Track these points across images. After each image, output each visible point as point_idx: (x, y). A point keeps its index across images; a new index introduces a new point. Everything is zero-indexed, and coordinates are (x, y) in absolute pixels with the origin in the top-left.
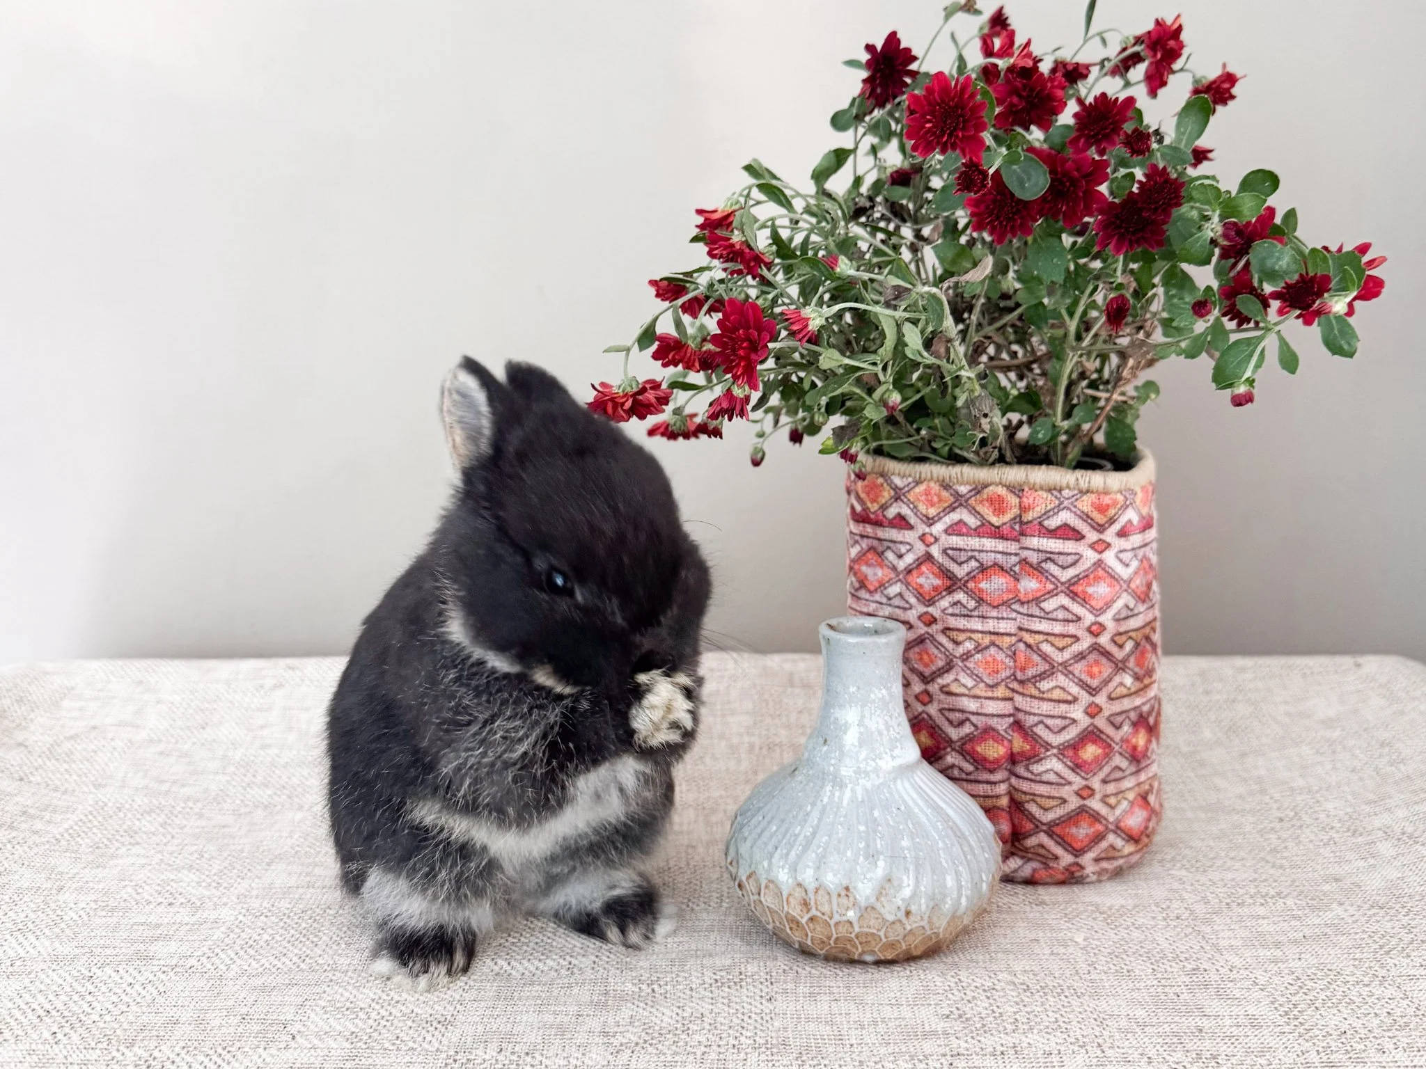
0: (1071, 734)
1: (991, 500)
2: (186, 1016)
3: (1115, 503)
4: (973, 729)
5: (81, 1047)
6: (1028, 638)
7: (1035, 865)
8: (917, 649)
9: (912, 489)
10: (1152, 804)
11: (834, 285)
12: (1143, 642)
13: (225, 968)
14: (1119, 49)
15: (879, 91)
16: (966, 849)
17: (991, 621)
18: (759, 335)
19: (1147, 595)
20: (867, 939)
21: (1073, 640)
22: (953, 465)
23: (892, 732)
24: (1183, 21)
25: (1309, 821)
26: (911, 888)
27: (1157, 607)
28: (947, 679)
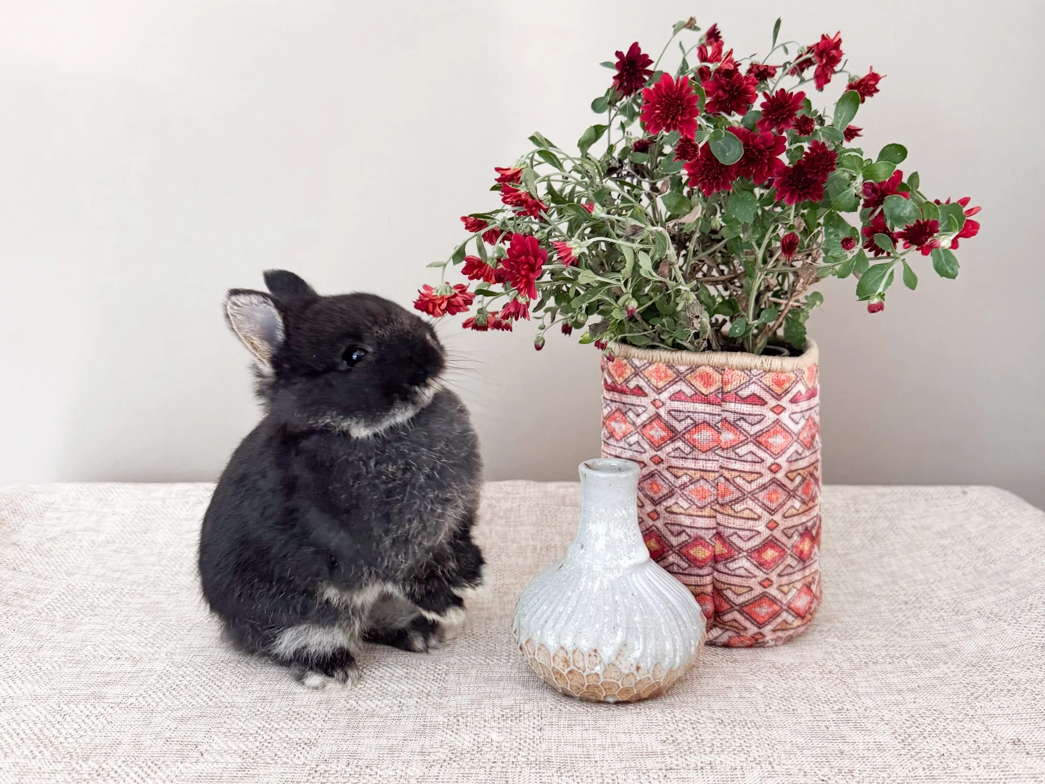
0: (756, 542)
1: (702, 377)
2: (125, 739)
3: (789, 379)
4: (687, 538)
5: (51, 761)
6: (727, 474)
7: (730, 633)
8: (649, 481)
9: (646, 368)
10: (814, 591)
11: (591, 223)
12: (809, 477)
13: (155, 705)
14: (797, 55)
15: (625, 84)
16: (680, 623)
17: (701, 462)
18: (536, 260)
19: (812, 444)
20: (609, 687)
21: (759, 475)
22: (676, 351)
23: (629, 540)
24: (841, 36)
25: (926, 604)
26: (640, 650)
27: (819, 453)
28: (670, 502)
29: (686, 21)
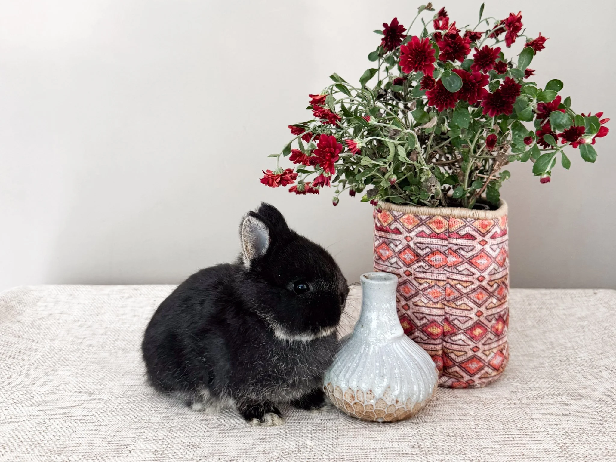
0: (469, 324)
1: (436, 222)
2: (84, 441)
3: (490, 224)
4: (427, 321)
5: (39, 455)
6: (451, 282)
7: (453, 380)
8: (403, 286)
9: (401, 217)
10: (504, 354)
11: (368, 128)
12: (502, 284)
13: (102, 421)
14: (494, 26)
15: (389, 43)
16: (423, 374)
17: (435, 275)
18: (335, 151)
19: (504, 264)
20: (379, 412)
21: (471, 283)
22: (420, 207)
23: (391, 323)
24: (522, 14)
25: (573, 362)
26: (398, 391)
27: (508, 269)
28: (416, 299)
29: (426, 5)
